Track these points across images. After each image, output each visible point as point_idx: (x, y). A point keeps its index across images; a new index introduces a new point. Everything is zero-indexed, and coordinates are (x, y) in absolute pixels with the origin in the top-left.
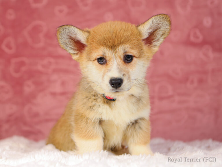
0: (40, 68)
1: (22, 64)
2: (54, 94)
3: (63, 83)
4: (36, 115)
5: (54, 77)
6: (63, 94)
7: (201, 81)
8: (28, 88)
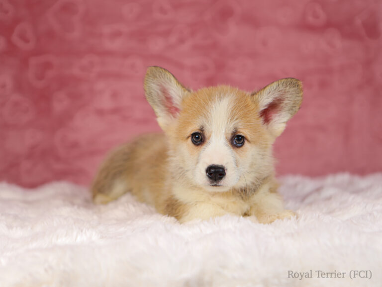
0: (76, 71)
1: (48, 66)
2: (101, 113)
3: (115, 95)
4: (75, 145)
5: (100, 85)
6: (116, 111)
7: (323, 85)
8: (60, 104)
